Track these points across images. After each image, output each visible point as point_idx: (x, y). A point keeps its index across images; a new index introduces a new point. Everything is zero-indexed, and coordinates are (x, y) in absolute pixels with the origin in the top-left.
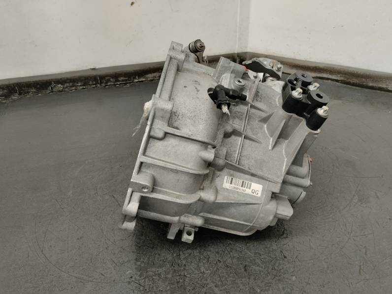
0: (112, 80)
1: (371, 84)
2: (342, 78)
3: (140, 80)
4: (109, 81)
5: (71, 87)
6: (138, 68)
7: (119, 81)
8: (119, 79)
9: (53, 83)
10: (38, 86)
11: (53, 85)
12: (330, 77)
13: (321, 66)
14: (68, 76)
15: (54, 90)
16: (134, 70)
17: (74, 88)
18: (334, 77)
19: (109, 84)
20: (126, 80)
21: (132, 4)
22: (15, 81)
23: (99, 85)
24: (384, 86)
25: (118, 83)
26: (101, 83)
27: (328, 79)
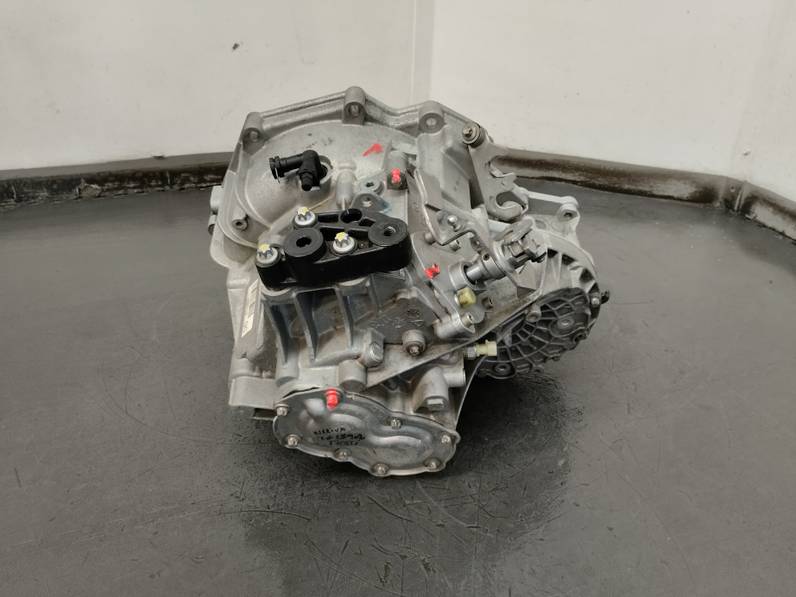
0: (192, 179)
1: (626, 187)
2: (582, 178)
4: (187, 180)
5: (118, 189)
7: (205, 181)
8: (206, 178)
9: (83, 180)
10: (55, 187)
11: (84, 184)
12: (563, 176)
13: (549, 159)
14: (113, 169)
15: (84, 194)
17: (120, 192)
18: (569, 177)
19: (187, 186)
20: (218, 180)
21: (236, 46)
22: (12, 176)
23: (167, 188)
24: (646, 188)
25: (204, 185)
26: (172, 184)
27: (560, 180)
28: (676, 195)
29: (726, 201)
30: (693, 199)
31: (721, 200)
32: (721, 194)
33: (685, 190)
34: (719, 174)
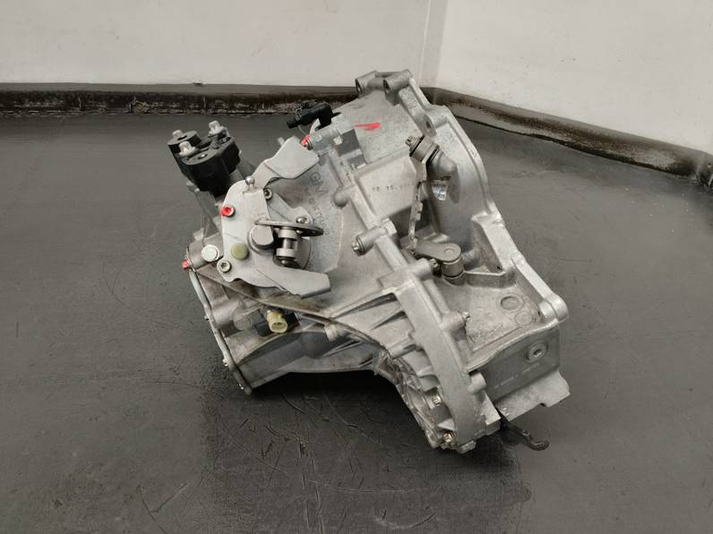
0: (224, 105)
1: (609, 151)
2: (570, 140)
3: (267, 111)
4: (219, 106)
5: (162, 108)
6: (266, 92)
7: (235, 109)
8: (235, 105)
9: (135, 98)
10: (112, 101)
11: (135, 101)
12: (553, 135)
13: (541, 118)
14: (160, 91)
15: (135, 110)
16: (260, 95)
17: (165, 111)
18: (557, 136)
19: (219, 111)
20: (245, 109)
22: (79, 89)
23: (203, 111)
24: (628, 155)
25: (234, 112)
26: (208, 108)
27: (549, 139)
28: (655, 164)
29: (702, 175)
30: (671, 171)
31: (697, 173)
32: (699, 168)
33: (665, 161)
34: (699, 149)
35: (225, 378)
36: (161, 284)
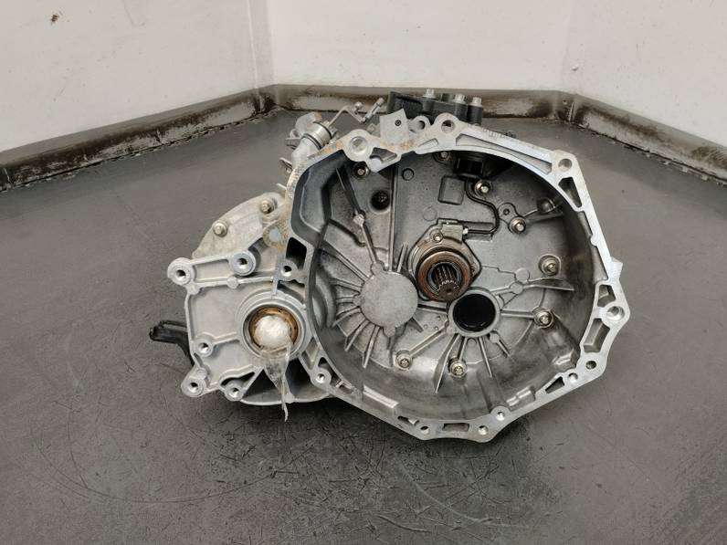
0: (34, 170)
3: (93, 161)
4: (29, 173)
6: (84, 140)
7: (50, 171)
8: (49, 166)
16: (78, 145)
19: (30, 179)
20: (64, 167)
21: (54, 18)
23: (9, 186)
25: (49, 175)
26: (13, 180)
28: (516, 113)
29: (559, 113)
30: (532, 115)
31: (555, 112)
32: (555, 107)
33: (523, 108)
34: (551, 89)
35: (315, 534)
36: (142, 447)
